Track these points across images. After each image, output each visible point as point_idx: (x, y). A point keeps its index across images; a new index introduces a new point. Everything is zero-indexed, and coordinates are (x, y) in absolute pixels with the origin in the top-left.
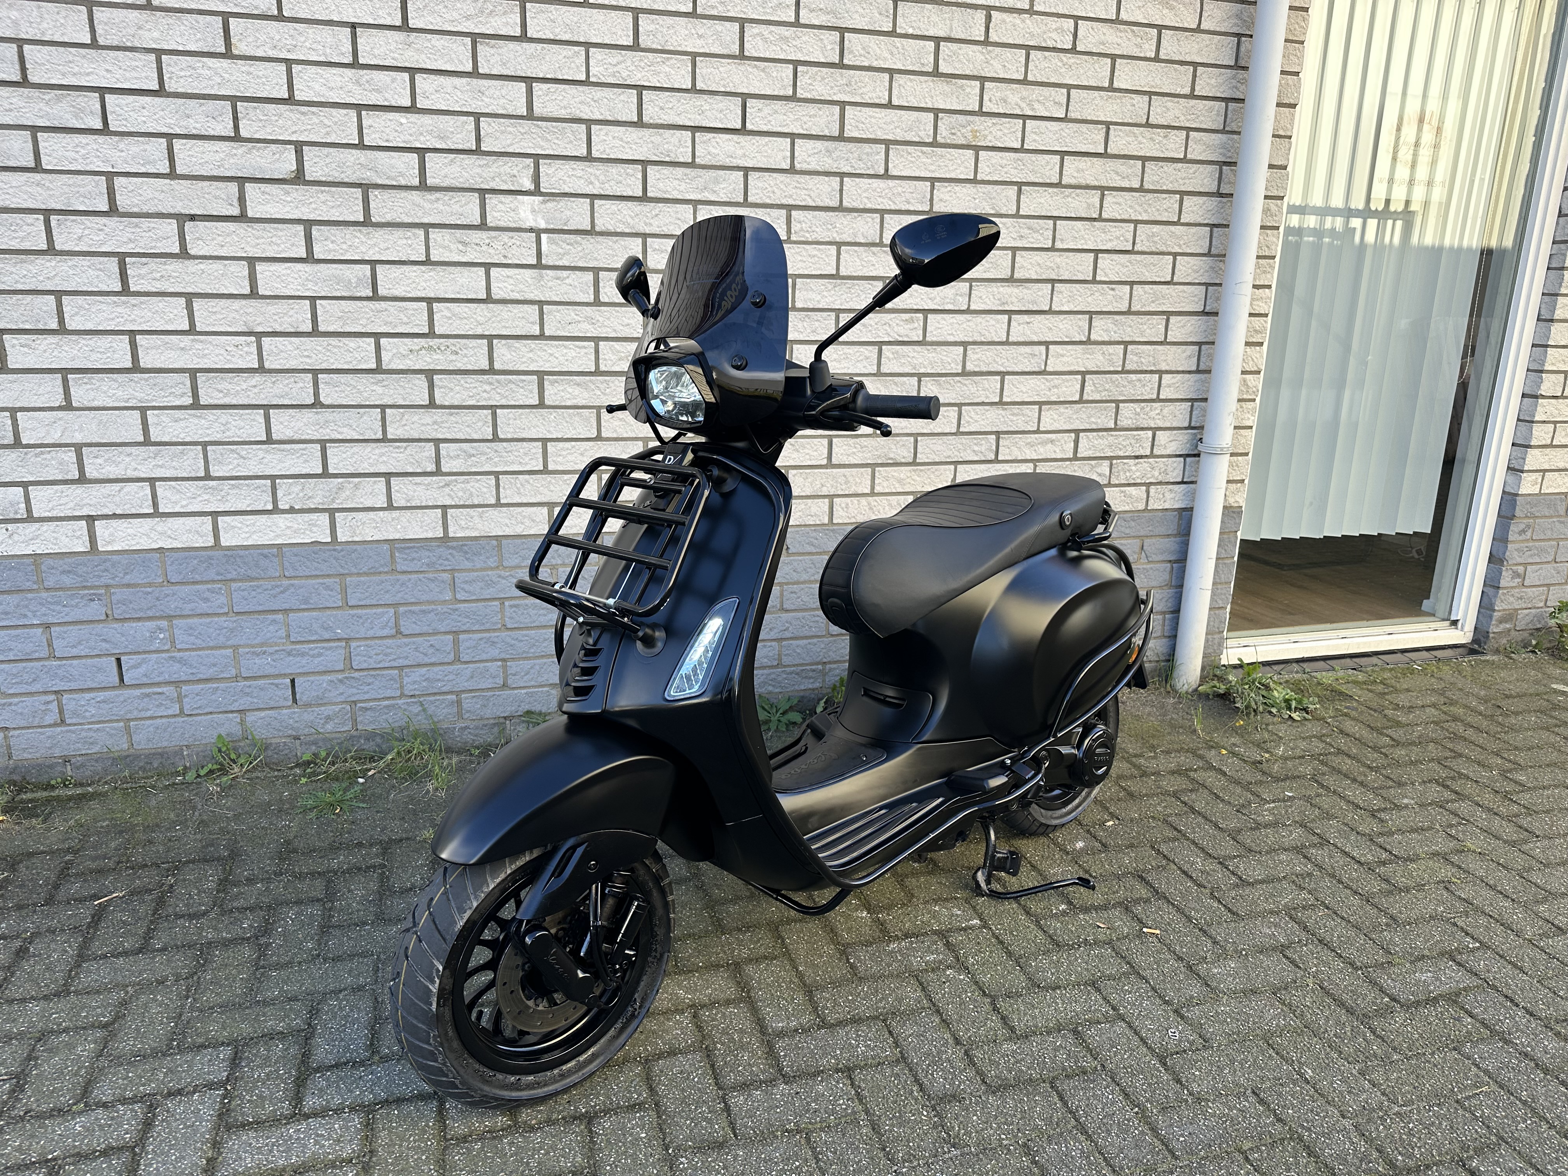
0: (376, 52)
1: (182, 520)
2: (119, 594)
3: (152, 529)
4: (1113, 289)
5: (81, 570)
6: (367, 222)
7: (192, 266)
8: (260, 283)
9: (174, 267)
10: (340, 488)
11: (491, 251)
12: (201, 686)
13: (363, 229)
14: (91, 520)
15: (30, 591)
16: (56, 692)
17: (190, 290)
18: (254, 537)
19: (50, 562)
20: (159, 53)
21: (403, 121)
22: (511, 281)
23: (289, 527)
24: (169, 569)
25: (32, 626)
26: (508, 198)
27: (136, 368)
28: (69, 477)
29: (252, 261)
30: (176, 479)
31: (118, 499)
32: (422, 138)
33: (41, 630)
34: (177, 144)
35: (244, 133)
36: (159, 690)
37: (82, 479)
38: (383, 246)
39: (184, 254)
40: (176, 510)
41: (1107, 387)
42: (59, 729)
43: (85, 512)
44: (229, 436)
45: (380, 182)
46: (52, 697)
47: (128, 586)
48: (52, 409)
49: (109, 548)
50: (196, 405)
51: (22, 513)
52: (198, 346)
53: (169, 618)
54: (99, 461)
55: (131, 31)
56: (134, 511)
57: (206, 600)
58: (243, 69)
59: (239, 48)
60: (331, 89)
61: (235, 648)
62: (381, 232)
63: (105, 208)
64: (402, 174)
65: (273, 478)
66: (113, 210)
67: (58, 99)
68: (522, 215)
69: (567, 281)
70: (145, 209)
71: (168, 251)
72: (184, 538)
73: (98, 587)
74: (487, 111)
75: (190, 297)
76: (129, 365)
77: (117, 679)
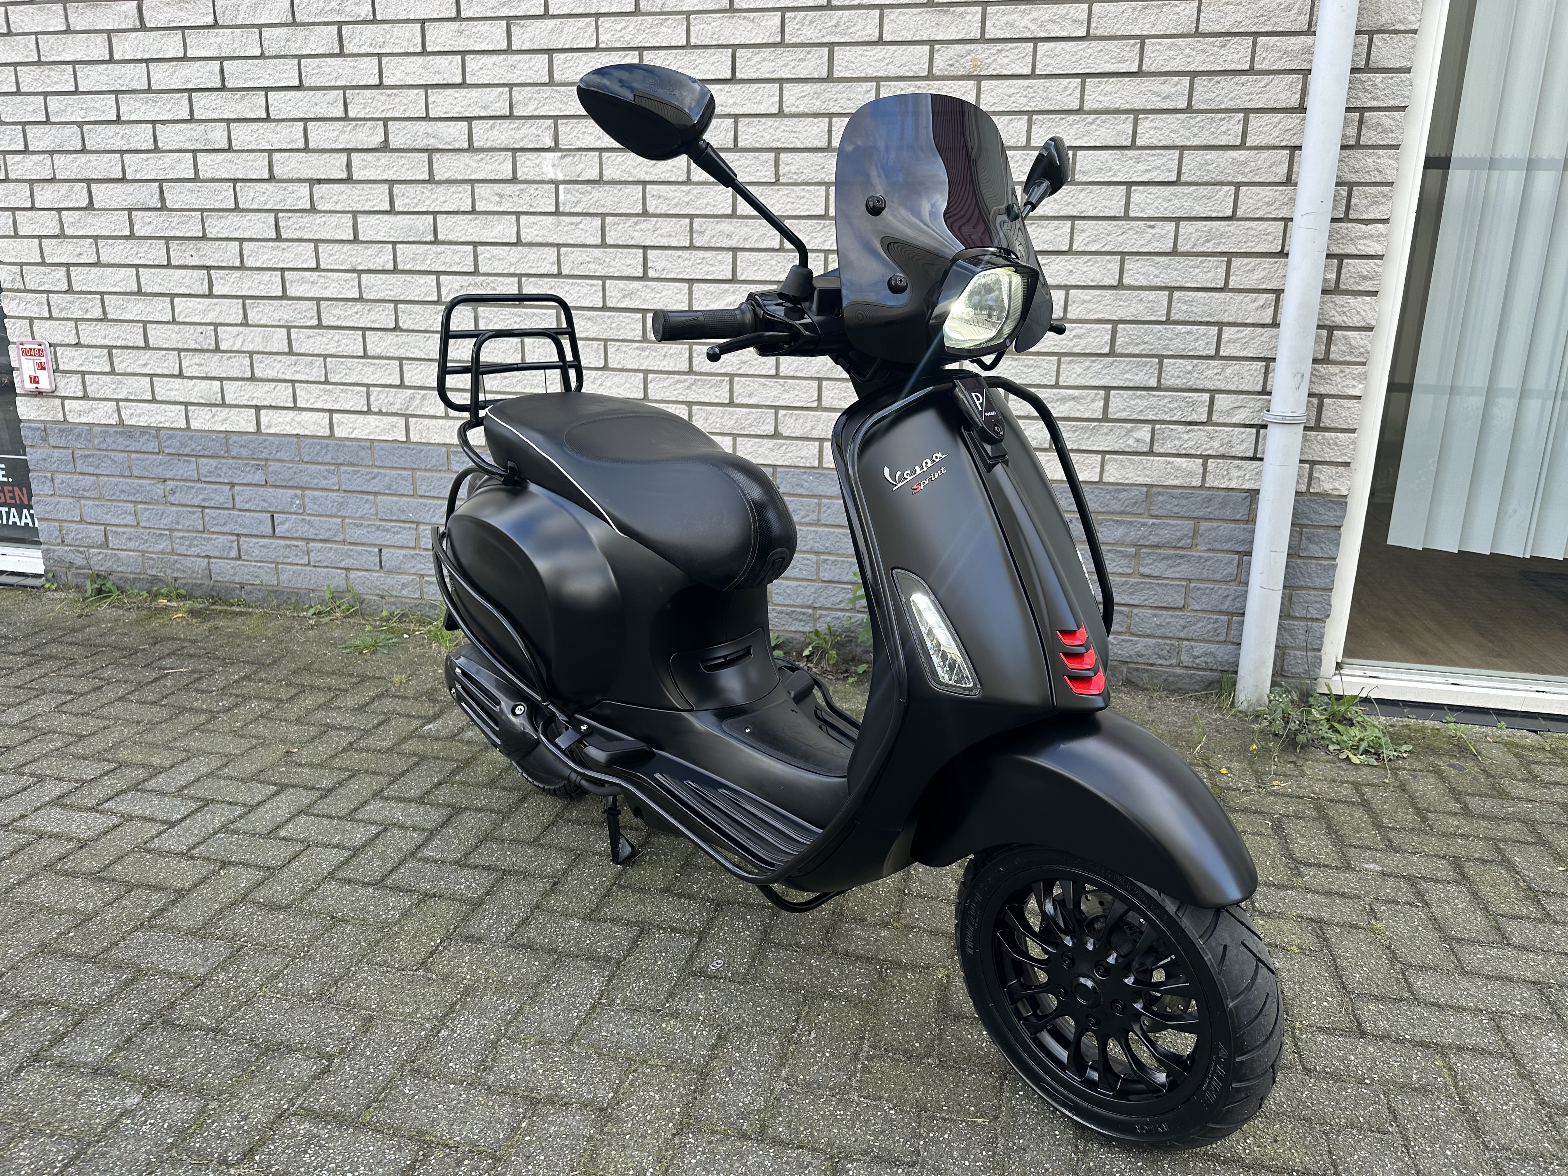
0: (439, 41)
1: (310, 414)
2: (274, 466)
3: (293, 420)
4: (1152, 227)
5: (252, 446)
6: (431, 180)
7: (319, 219)
8: (360, 231)
9: (307, 219)
10: (412, 398)
11: (521, 201)
12: (321, 545)
13: (429, 186)
14: (258, 408)
15: (224, 457)
16: (238, 535)
17: (316, 237)
18: (356, 432)
19: (234, 438)
20: (300, 57)
21: (457, 95)
22: (535, 227)
23: (377, 427)
24: (303, 451)
25: (225, 483)
26: (536, 154)
27: (284, 297)
28: (246, 376)
29: (355, 214)
30: (307, 382)
31: (273, 395)
32: (470, 109)
33: (228, 487)
34: (311, 125)
35: (351, 114)
36: (296, 543)
37: (253, 378)
38: (442, 199)
39: (313, 210)
40: (308, 405)
41: (1147, 338)
42: (238, 562)
43: (254, 403)
44: (339, 351)
45: (441, 147)
46: (235, 538)
47: (279, 460)
48: (236, 325)
49: (268, 431)
50: (320, 326)
51: (219, 401)
52: (322, 280)
53: (303, 488)
54: (263, 365)
55: (283, 43)
56: (282, 404)
57: (325, 478)
58: (351, 64)
59: (349, 48)
60: (407, 74)
61: (344, 518)
62: (442, 188)
63: (267, 176)
64: (455, 140)
65: (368, 386)
66: (272, 178)
67: (242, 98)
68: (545, 169)
69: (581, 226)
70: (291, 176)
71: (303, 207)
72: (311, 428)
73: (261, 460)
74: (518, 81)
75: (316, 242)
76: (280, 294)
77: (270, 531)
